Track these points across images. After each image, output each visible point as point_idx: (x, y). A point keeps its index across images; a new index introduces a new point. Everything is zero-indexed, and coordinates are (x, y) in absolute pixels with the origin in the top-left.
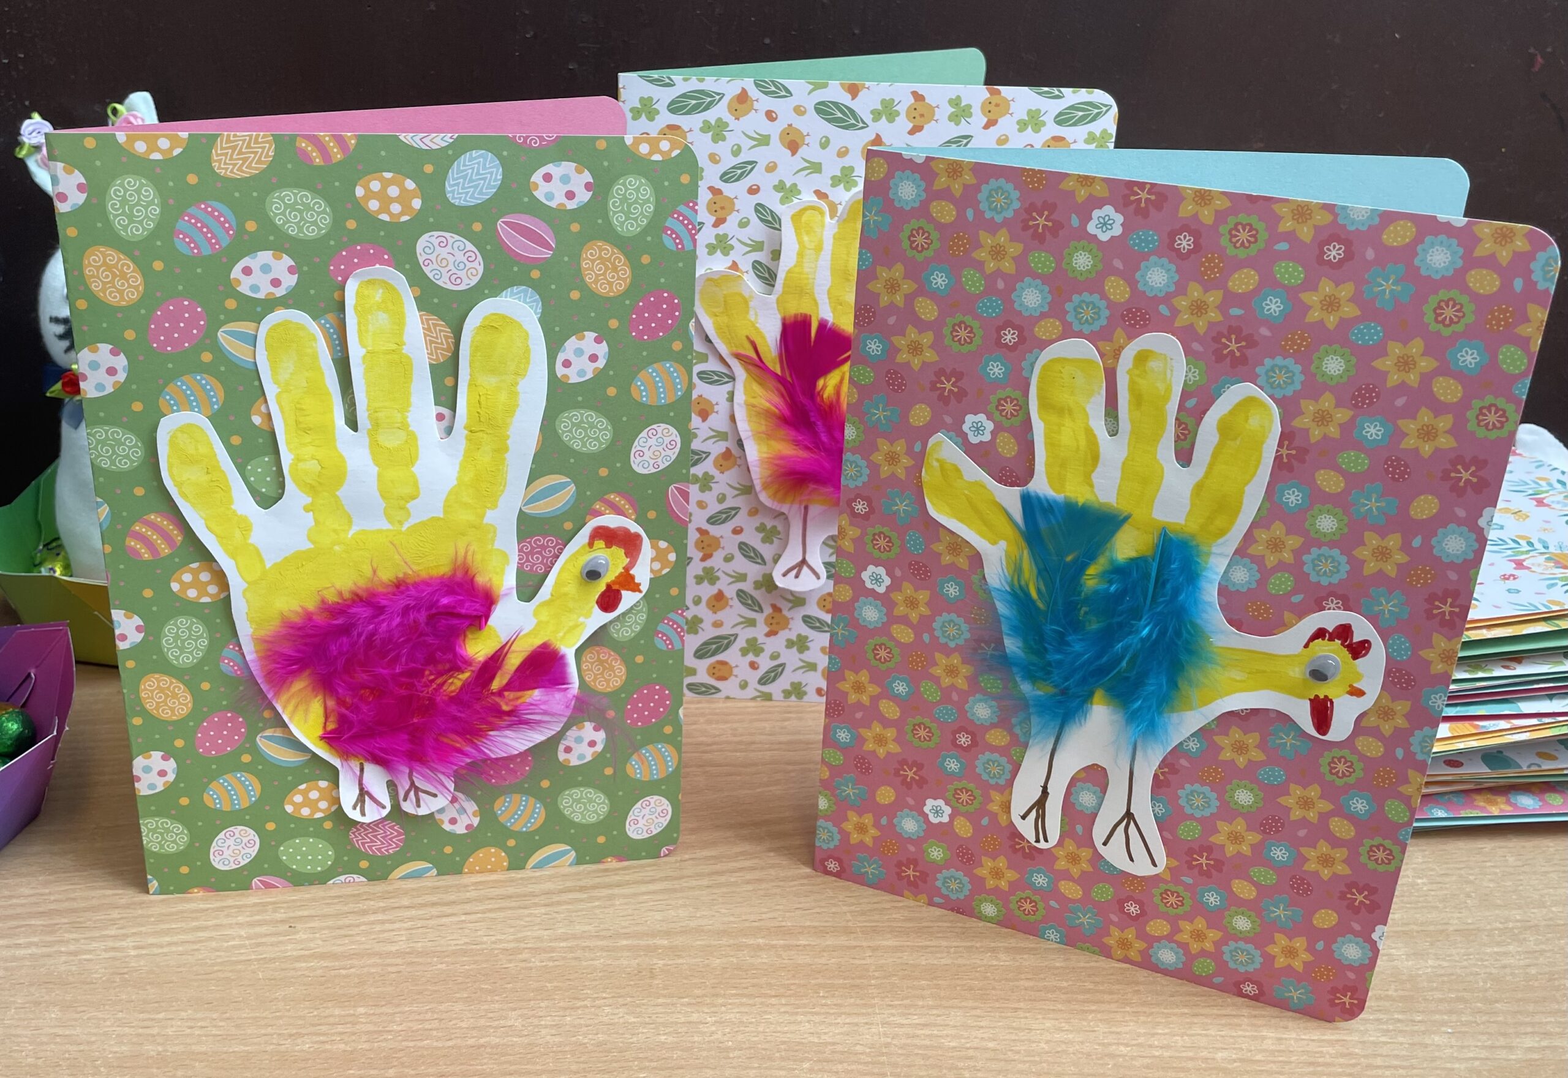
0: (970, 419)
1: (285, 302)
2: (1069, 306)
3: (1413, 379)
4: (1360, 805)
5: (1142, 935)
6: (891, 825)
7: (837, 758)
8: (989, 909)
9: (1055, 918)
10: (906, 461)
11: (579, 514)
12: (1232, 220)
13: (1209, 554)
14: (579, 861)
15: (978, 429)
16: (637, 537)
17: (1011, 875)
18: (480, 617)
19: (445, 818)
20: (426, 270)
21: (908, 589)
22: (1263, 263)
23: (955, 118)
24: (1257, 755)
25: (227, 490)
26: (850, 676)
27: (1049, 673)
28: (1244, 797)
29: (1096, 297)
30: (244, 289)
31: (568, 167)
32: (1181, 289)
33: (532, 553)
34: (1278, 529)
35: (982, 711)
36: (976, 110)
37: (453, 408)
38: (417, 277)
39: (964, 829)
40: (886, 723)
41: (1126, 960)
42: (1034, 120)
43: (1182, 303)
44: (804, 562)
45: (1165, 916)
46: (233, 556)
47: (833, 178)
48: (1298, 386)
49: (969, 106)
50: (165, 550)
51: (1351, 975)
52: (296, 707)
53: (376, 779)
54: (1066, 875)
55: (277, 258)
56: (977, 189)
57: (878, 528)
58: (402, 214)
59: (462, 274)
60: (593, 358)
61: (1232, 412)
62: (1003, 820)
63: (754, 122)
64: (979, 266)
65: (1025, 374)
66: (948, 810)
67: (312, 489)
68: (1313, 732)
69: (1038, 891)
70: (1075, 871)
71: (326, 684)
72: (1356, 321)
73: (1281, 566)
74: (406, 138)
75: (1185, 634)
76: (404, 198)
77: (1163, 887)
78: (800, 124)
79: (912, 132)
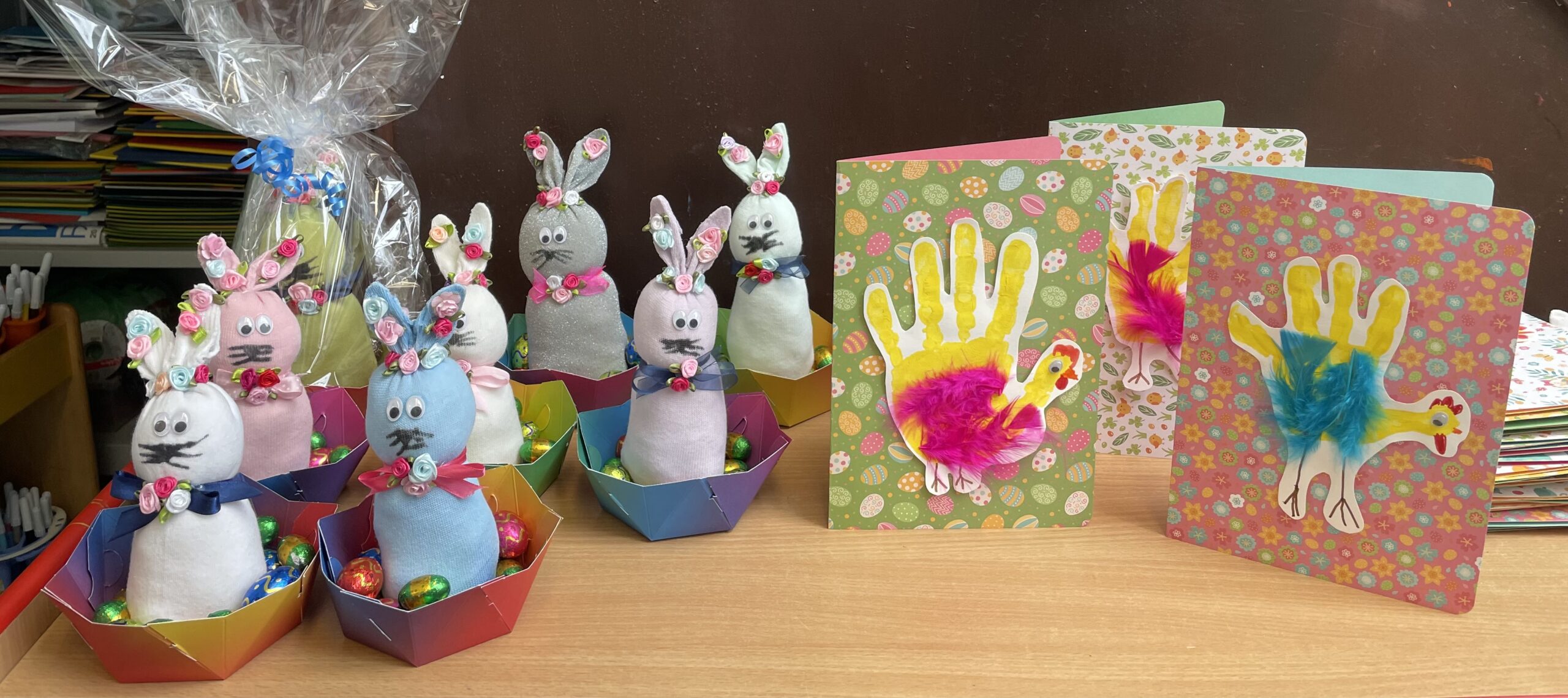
0: (1252, 294)
1: (924, 234)
2: (1301, 241)
3: (1472, 278)
4: (1464, 492)
5: (1352, 569)
6: (1211, 510)
7: (1180, 472)
8: (1267, 556)
9: (1304, 560)
10: (1219, 315)
11: (1049, 338)
12: (1379, 204)
13: (1378, 362)
14: (1040, 526)
15: (1257, 299)
16: (1077, 351)
17: (1279, 536)
18: (999, 389)
19: (974, 496)
20: (987, 220)
21: (1220, 380)
22: (1396, 224)
23: (1221, 143)
24: (1409, 466)
25: (890, 321)
26: (1188, 427)
27: (1297, 423)
28: (1404, 489)
29: (1315, 237)
30: (908, 228)
31: (1054, 173)
32: (1356, 235)
33: (1025, 357)
34: (1412, 350)
35: (1261, 445)
36: (1232, 139)
37: (994, 285)
38: (983, 223)
39: (1251, 511)
40: (1208, 452)
41: (1344, 583)
42: (1263, 144)
43: (1357, 241)
44: (1140, 374)
45: (1364, 557)
46: (889, 353)
47: (1157, 171)
48: (1417, 281)
49: (1228, 137)
50: (859, 349)
51: (1466, 586)
52: (909, 431)
53: (943, 472)
54: (1309, 536)
55: (924, 214)
56: (1253, 186)
57: (1204, 349)
58: (979, 194)
59: (1002, 221)
60: (1060, 261)
61: (1385, 293)
62: (1273, 505)
63: (1117, 144)
64: (1256, 221)
65: (1281, 272)
66: (1242, 500)
67: (927, 321)
68: (1438, 454)
69: (1294, 545)
70: (1314, 533)
71: (925, 421)
72: (1442, 251)
73: (1415, 368)
74: (984, 161)
75: (1368, 403)
76: (980, 188)
77: (1362, 540)
78: (1140, 145)
79: (1199, 150)
